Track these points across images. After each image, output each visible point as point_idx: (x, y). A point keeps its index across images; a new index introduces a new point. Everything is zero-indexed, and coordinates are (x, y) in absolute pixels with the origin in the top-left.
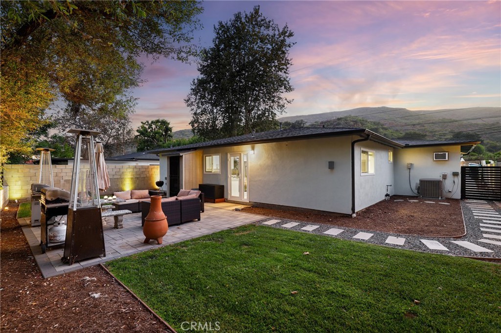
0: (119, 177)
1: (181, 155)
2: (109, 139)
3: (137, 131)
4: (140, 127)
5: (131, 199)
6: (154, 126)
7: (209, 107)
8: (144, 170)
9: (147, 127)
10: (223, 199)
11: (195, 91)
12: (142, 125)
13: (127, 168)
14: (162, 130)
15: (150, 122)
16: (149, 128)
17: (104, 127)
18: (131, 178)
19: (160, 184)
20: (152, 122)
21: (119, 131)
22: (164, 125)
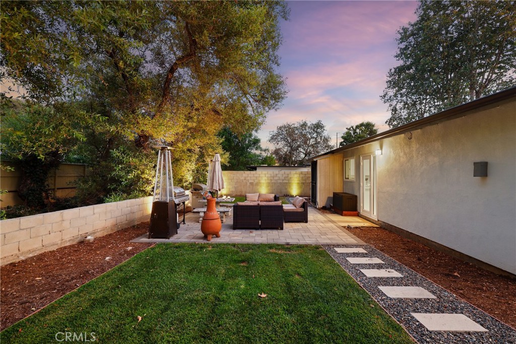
2: (308, 148)
3: (342, 137)
4: (345, 133)
9: (352, 132)
10: (355, 212)
12: (347, 131)
17: (304, 138)
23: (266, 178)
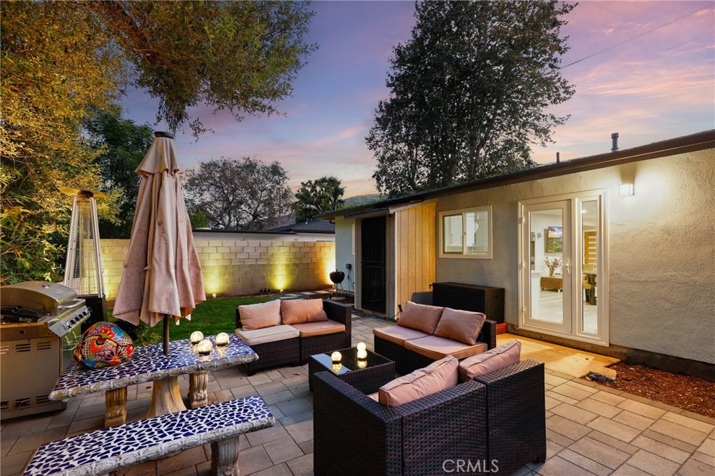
0: (266, 263)
1: (391, 211)
2: (258, 206)
3: (297, 196)
4: (300, 191)
5: (282, 323)
6: (318, 189)
7: (403, 147)
8: (308, 250)
9: (309, 190)
10: (503, 325)
11: (382, 122)
12: (302, 187)
13: (280, 246)
14: (329, 192)
15: (313, 182)
16: (312, 191)
17: (251, 188)
18: (287, 265)
19: (337, 277)
20: (316, 182)
21: (272, 193)
22: (333, 186)
23: (219, 256)
